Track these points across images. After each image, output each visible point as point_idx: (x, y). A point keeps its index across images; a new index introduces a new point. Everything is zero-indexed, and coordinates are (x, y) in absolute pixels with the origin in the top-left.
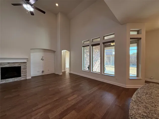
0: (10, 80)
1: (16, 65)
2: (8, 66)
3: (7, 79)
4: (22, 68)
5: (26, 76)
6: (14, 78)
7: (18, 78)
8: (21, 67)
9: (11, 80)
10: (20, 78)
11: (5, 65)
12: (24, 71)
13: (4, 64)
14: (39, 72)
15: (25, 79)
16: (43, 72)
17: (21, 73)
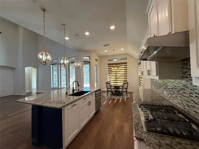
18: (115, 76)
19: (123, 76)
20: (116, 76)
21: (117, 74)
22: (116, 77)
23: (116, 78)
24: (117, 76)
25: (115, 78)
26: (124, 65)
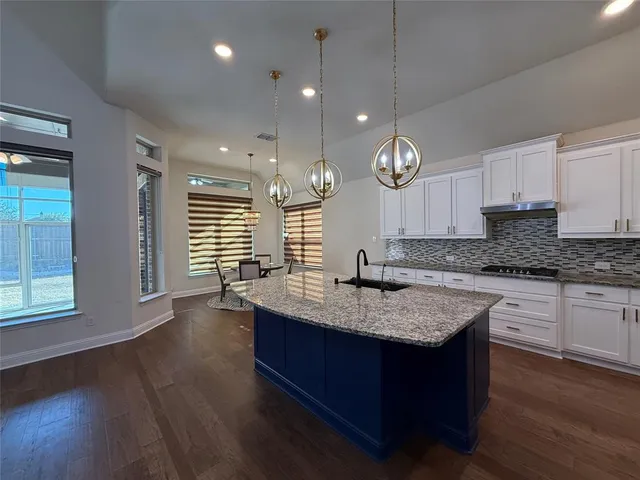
18: (214, 240)
19: (241, 240)
20: (218, 240)
21: (222, 234)
22: (219, 244)
23: (219, 247)
24: (222, 240)
25: (214, 247)
26: (243, 206)
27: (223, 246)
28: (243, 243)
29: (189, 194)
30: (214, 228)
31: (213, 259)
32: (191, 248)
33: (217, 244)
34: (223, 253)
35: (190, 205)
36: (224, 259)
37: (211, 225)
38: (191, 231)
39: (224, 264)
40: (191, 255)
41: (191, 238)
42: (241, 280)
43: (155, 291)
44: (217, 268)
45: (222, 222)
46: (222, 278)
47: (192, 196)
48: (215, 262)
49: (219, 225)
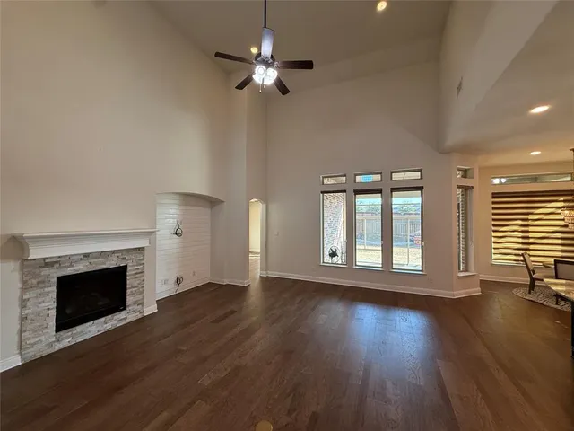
0: (89, 329)
1: (112, 263)
2: (85, 270)
3: (79, 328)
4: (130, 271)
5: (142, 304)
6: (103, 319)
7: (115, 317)
8: (129, 269)
9: (94, 327)
10: (122, 315)
11: (73, 266)
12: (136, 284)
13: (70, 259)
14: (166, 282)
15: (140, 316)
16: (178, 281)
17: (128, 292)
18: (520, 234)
19: (558, 235)
20: (526, 235)
21: (531, 229)
22: (526, 238)
24: (530, 234)
25: (521, 240)
26: (562, 199)
27: (531, 240)
28: (561, 238)
29: (493, 194)
30: (520, 222)
31: (521, 252)
32: (493, 239)
33: (523, 238)
34: (532, 247)
35: (494, 203)
36: (532, 253)
37: (517, 220)
38: (494, 225)
39: (532, 259)
40: (494, 245)
41: (494, 231)
42: (557, 278)
43: (466, 270)
44: (525, 261)
45: (530, 217)
46: (531, 272)
47: (495, 195)
48: (522, 255)
49: (527, 220)
